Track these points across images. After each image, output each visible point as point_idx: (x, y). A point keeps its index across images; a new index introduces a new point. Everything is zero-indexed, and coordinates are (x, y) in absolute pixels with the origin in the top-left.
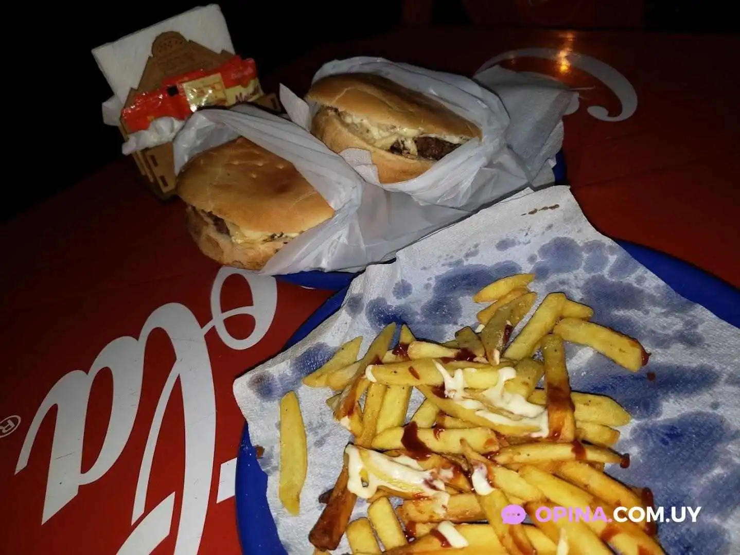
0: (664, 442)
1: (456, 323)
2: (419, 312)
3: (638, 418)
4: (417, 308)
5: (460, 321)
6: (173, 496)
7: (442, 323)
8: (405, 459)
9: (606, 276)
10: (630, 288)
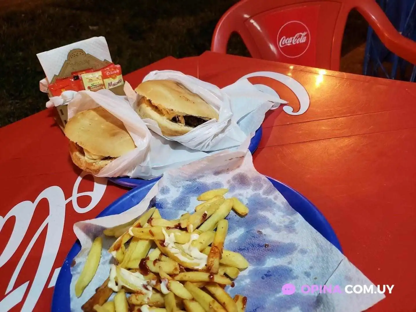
0: (263, 278)
1: (185, 210)
2: (170, 203)
3: (254, 265)
4: (170, 201)
5: (188, 209)
6: (28, 282)
7: (179, 209)
8: (138, 274)
9: (261, 194)
10: (270, 201)
